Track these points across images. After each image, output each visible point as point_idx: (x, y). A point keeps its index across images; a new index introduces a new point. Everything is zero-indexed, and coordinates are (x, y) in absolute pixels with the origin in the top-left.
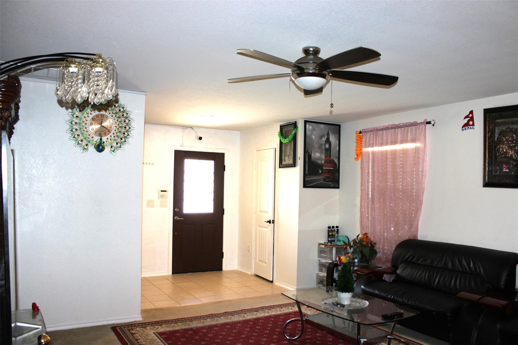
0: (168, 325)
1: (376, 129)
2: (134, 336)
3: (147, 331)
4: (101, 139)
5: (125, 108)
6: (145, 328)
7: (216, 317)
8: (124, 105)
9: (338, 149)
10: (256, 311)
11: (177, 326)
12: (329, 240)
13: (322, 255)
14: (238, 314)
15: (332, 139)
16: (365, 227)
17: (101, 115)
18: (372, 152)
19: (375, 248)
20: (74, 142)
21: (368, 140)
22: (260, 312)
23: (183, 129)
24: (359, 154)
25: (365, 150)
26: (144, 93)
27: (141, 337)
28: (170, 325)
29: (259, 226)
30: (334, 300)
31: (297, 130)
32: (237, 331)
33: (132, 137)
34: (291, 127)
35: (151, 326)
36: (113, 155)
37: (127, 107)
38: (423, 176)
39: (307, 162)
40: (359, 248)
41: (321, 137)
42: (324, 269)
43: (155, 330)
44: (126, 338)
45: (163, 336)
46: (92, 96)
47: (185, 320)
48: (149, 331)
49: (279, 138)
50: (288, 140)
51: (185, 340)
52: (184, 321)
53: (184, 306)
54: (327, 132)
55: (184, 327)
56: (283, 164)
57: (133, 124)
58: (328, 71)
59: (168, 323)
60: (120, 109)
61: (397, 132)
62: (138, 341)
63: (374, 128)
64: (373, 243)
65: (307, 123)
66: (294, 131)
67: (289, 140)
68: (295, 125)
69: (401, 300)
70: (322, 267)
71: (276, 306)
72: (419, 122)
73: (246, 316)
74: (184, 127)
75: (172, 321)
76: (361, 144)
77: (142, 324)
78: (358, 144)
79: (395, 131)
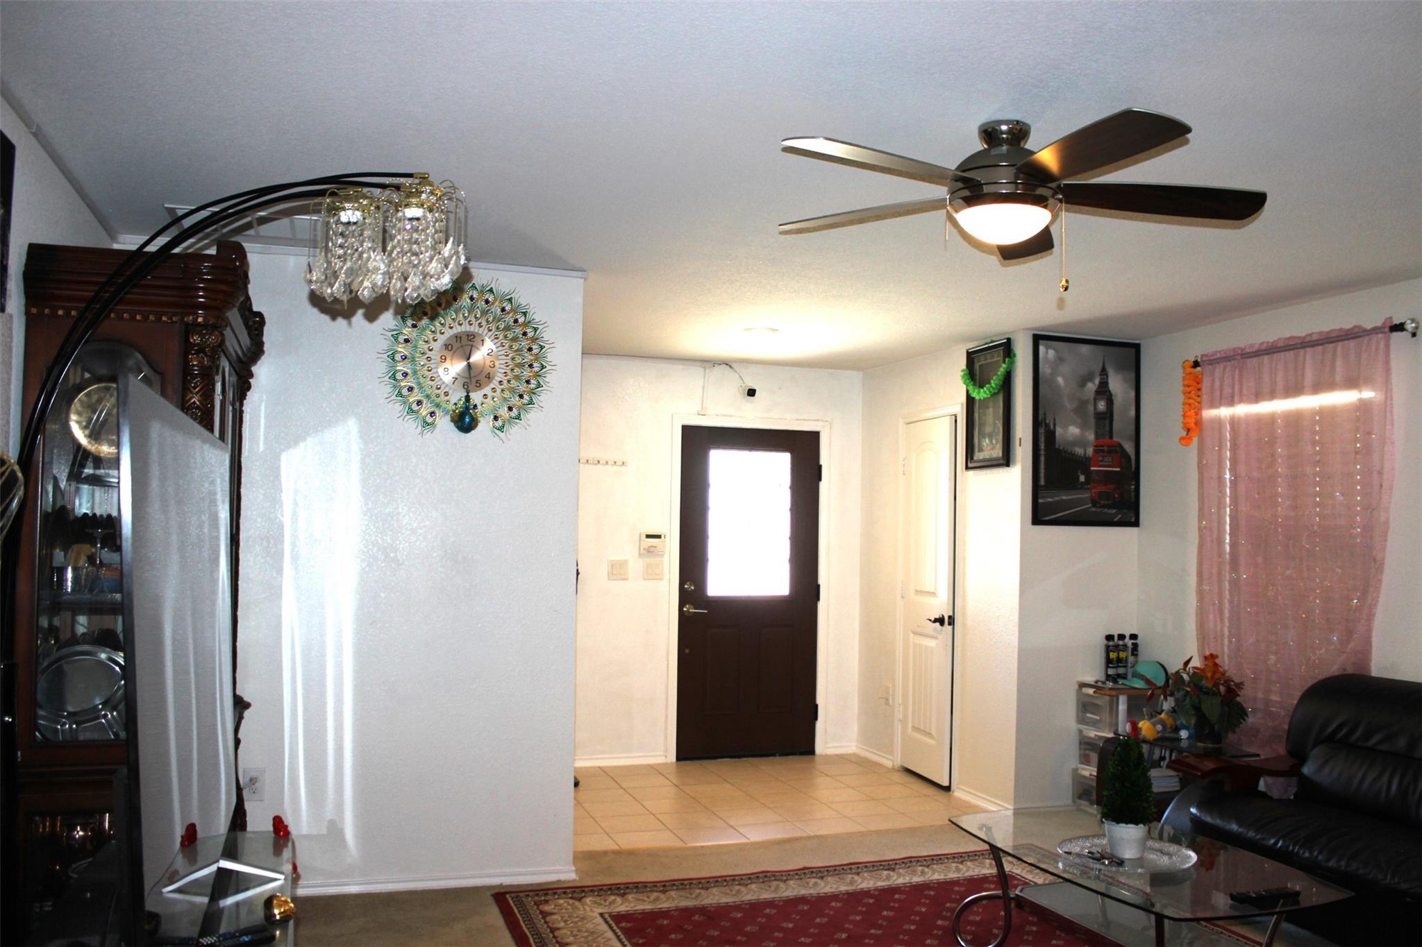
0: (641, 896)
1: (1240, 352)
2: (548, 919)
3: (585, 909)
4: (468, 398)
5: (531, 314)
6: (580, 900)
7: (775, 880)
8: (527, 307)
9: (1133, 413)
10: (888, 869)
11: (664, 899)
12: (1109, 673)
13: (1088, 715)
14: (837, 874)
15: (1117, 385)
16: (1212, 636)
17: (468, 335)
18: (1230, 419)
19: (1238, 699)
20: (398, 407)
21: (1217, 384)
22: (901, 871)
23: (705, 368)
24: (1193, 428)
25: (1209, 413)
26: (579, 274)
27: (567, 924)
28: (648, 897)
29: (915, 633)
30: (1096, 846)
31: (1012, 363)
32: (826, 919)
33: (548, 392)
34: (996, 355)
35: (597, 895)
36: (501, 439)
37: (535, 313)
38: (1381, 486)
39: (1042, 452)
40: (1191, 698)
41: (1083, 382)
42: (1094, 757)
43: (606, 906)
44: (526, 925)
45: (623, 925)
46: (396, 284)
47: (691, 883)
48: (588, 909)
49: (965, 386)
50: (989, 390)
51: (680, 936)
52: (688, 887)
53: (695, 848)
54: (1101, 366)
55: (684, 903)
56: (975, 458)
57: (552, 356)
58: (1051, 188)
59: (643, 890)
60: (518, 317)
61: (1301, 358)
62: (557, 933)
63: (1234, 349)
64: (1232, 683)
65: (1041, 342)
66: (1004, 366)
67: (990, 392)
68: (1007, 348)
69: (1307, 854)
70: (1089, 749)
71: (949, 856)
72: (1369, 326)
73: (860, 880)
74: (709, 363)
75: (655, 886)
76: (1199, 396)
77: (574, 890)
78: (1189, 398)
79: (1296, 357)
